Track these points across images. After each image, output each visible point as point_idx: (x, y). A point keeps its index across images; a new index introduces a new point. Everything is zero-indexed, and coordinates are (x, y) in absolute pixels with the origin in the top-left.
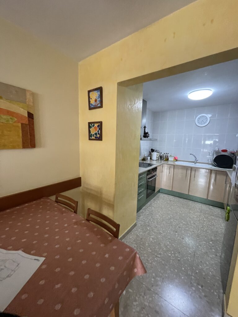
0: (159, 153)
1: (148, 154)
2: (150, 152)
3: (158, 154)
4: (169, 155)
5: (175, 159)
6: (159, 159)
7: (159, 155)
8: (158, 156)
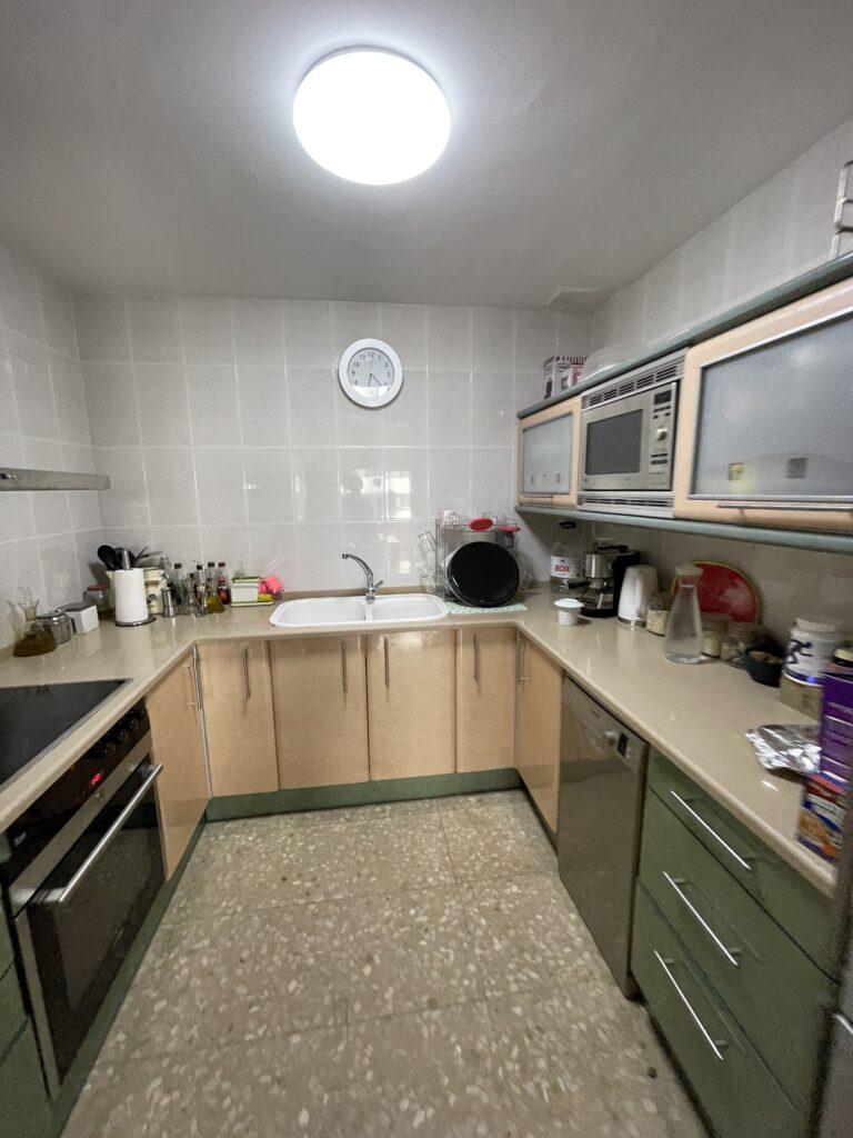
0: (161, 567)
1: (81, 589)
2: (94, 569)
3: (155, 575)
4: (229, 573)
5: (269, 591)
6: (165, 606)
7: (163, 585)
8: (156, 591)
